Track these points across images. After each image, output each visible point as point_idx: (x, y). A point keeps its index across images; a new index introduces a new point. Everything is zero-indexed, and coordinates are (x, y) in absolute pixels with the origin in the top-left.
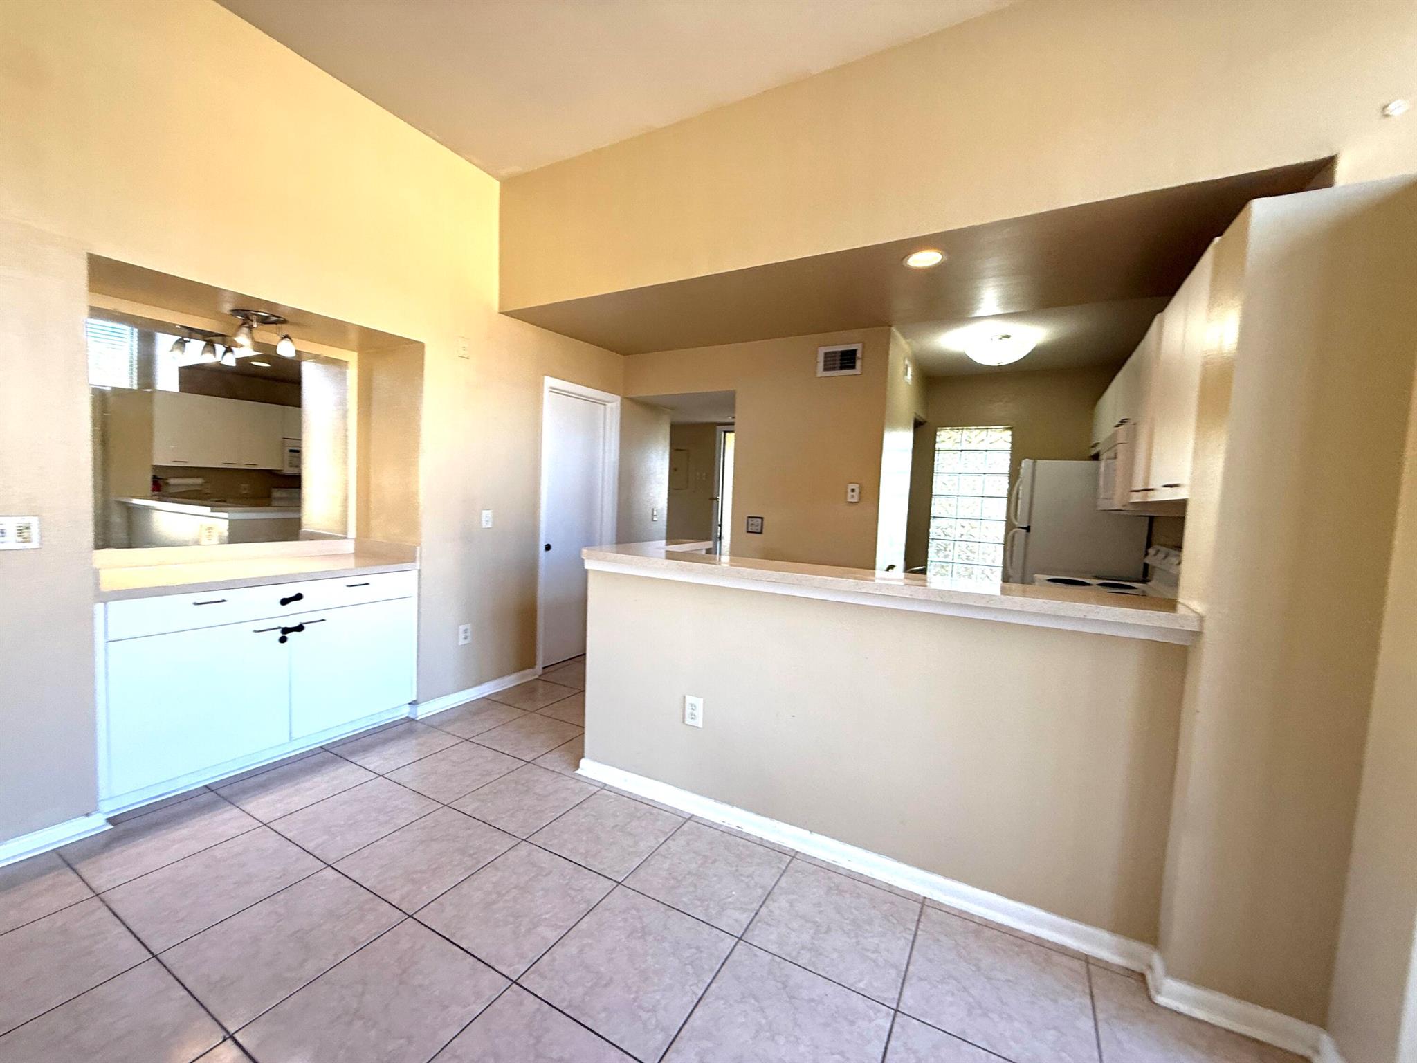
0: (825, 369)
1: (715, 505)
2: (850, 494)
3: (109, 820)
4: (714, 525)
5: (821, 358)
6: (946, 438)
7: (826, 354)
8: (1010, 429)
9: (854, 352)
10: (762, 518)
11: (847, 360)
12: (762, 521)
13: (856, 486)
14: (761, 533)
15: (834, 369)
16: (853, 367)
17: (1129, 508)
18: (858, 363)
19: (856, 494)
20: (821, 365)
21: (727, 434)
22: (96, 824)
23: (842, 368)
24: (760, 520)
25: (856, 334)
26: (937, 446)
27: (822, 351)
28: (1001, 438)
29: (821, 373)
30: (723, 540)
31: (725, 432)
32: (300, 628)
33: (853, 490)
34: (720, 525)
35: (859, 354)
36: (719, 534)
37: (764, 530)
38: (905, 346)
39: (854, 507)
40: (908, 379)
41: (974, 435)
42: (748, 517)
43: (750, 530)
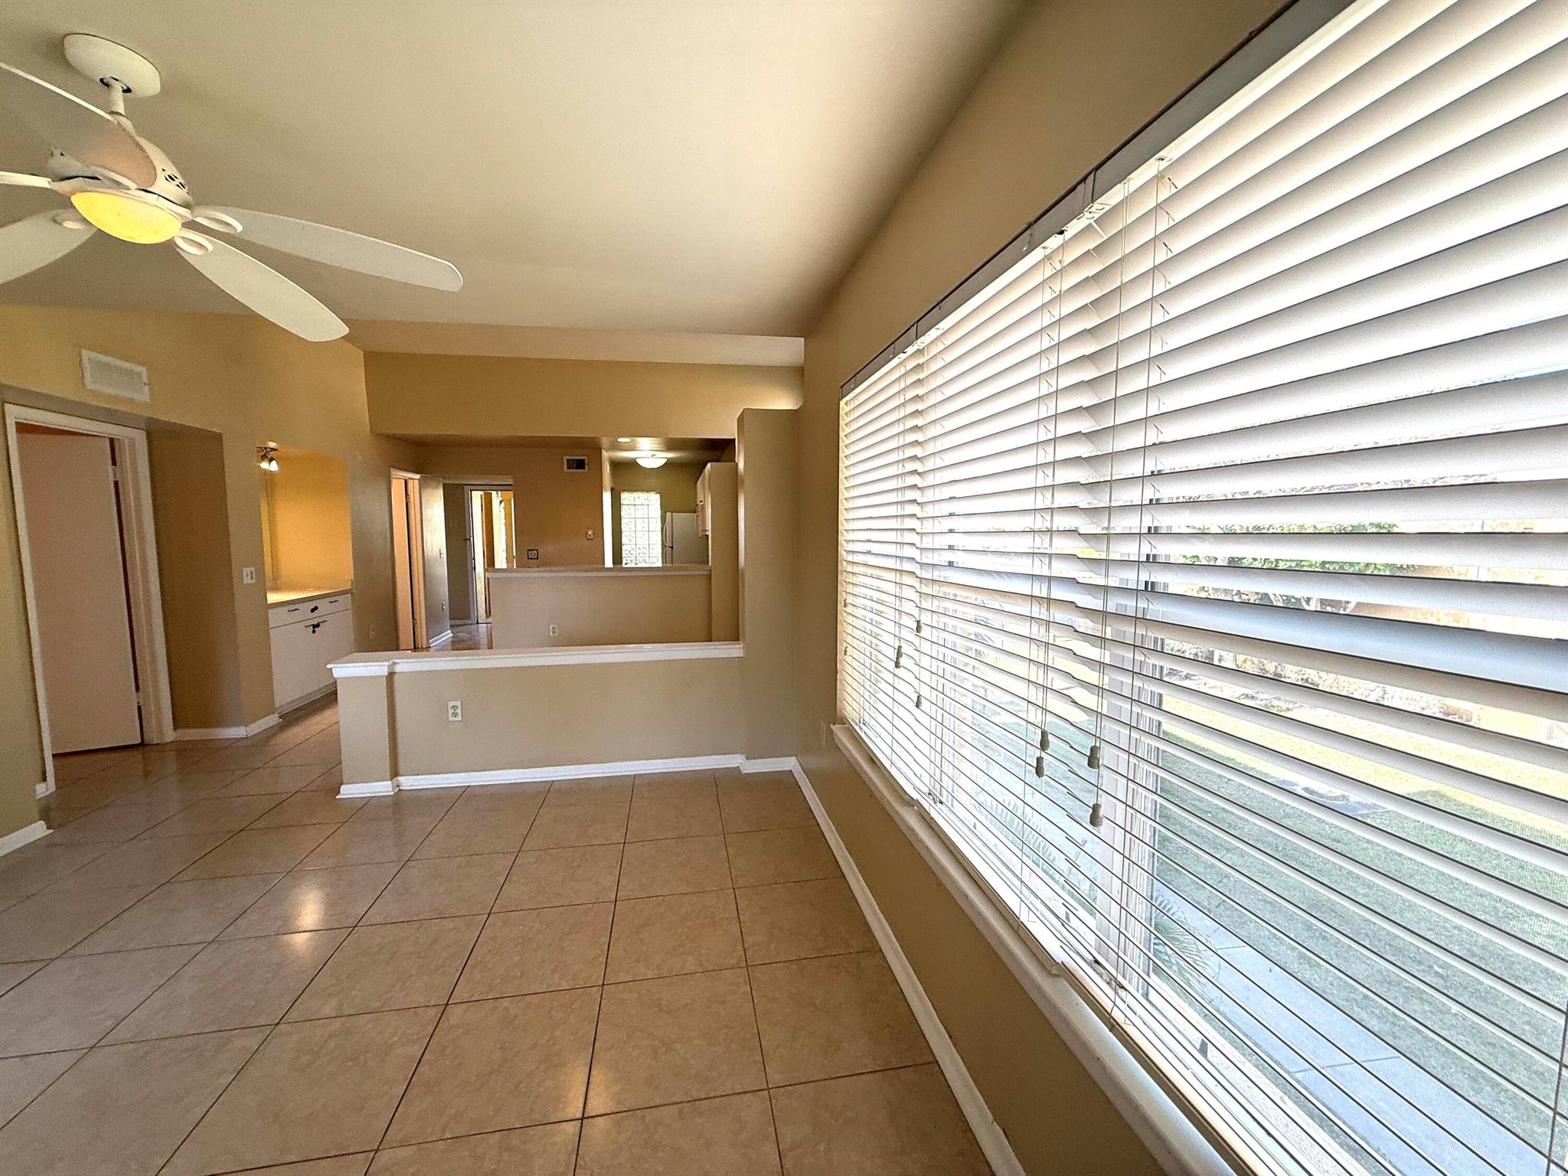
0: (568, 468)
1: (469, 547)
3: (280, 717)
4: (469, 558)
5: (565, 462)
6: (626, 497)
7: (567, 460)
8: (660, 494)
9: (584, 460)
11: (580, 464)
12: (538, 552)
14: (537, 558)
15: (573, 468)
16: (584, 468)
18: (586, 466)
20: (565, 466)
21: (473, 492)
22: (272, 720)
24: (536, 551)
25: (585, 451)
26: (622, 502)
27: (566, 458)
28: (654, 499)
29: (566, 470)
31: (471, 490)
32: (318, 625)
35: (586, 462)
38: (605, 454)
39: (589, 542)
40: (608, 470)
41: (640, 497)
42: (528, 550)
43: (530, 558)
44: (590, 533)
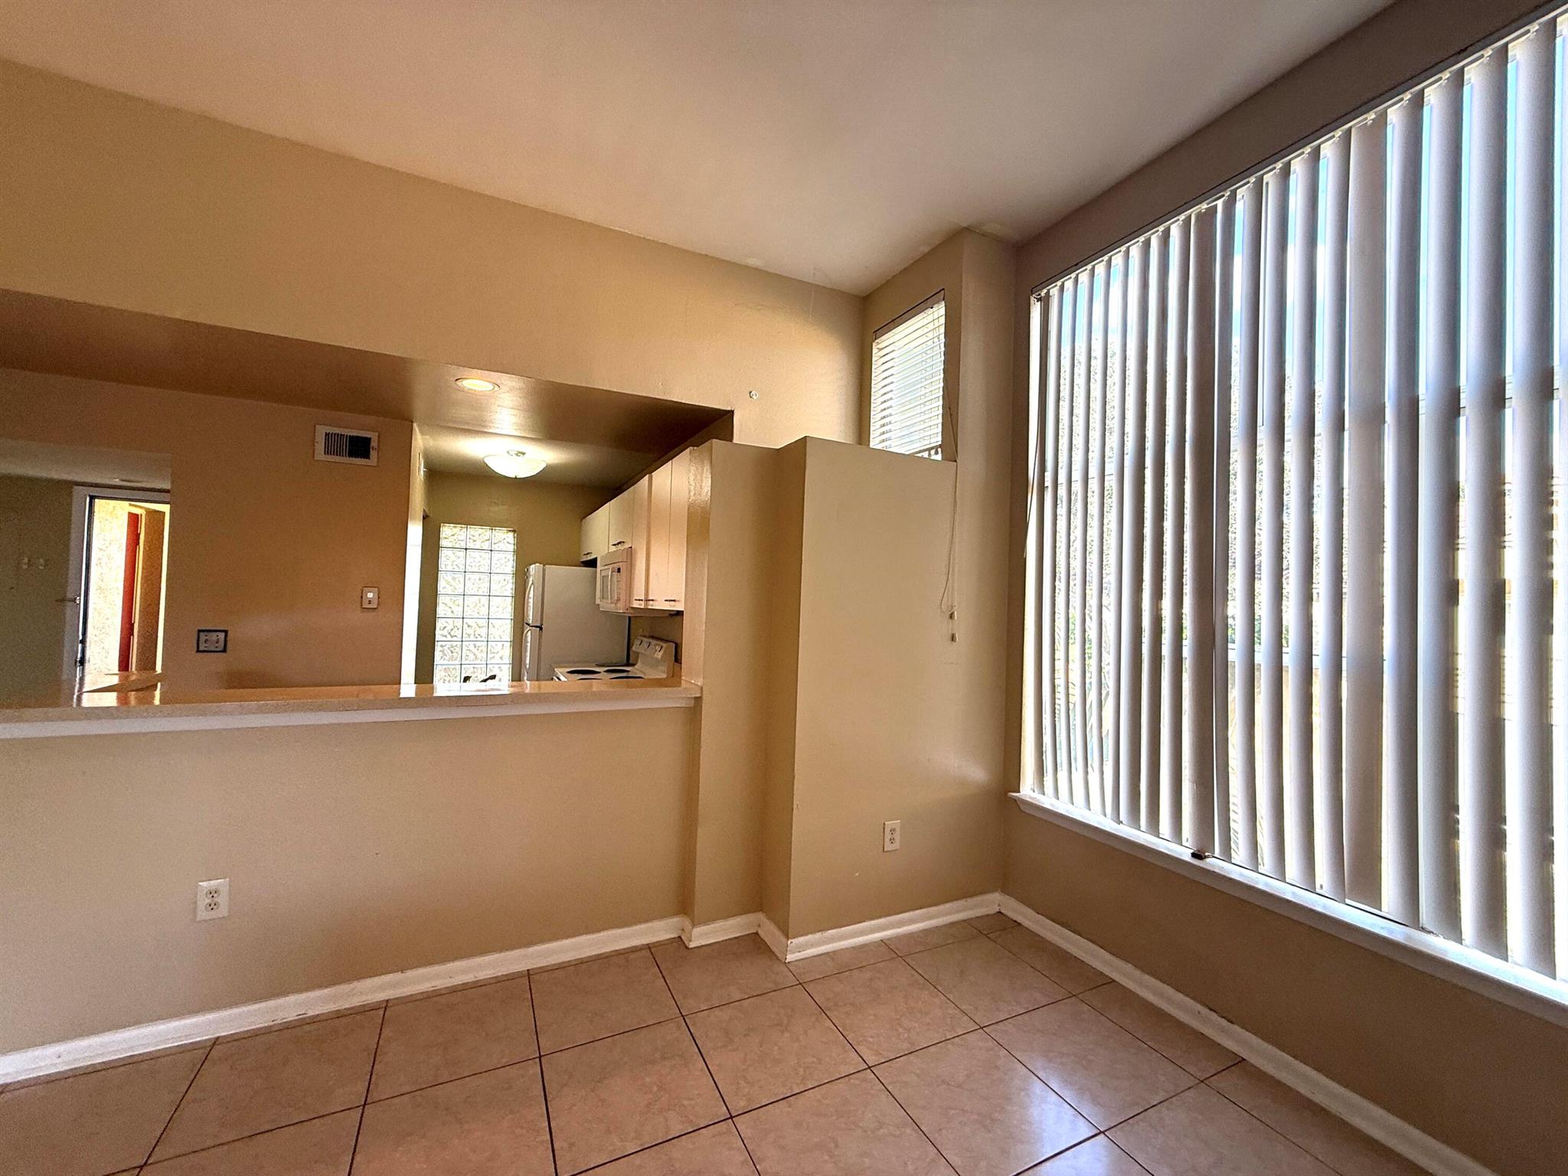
0: (327, 452)
1: (69, 612)
2: (366, 599)
4: (67, 639)
5: (321, 438)
6: (449, 534)
7: (327, 434)
8: (514, 531)
9: (368, 441)
10: (226, 632)
11: (359, 447)
12: (226, 636)
13: (374, 591)
14: (224, 650)
15: (340, 454)
16: (367, 456)
18: (373, 454)
19: (374, 600)
20: (320, 447)
21: (97, 500)
23: (351, 455)
24: (222, 634)
25: (371, 420)
26: (443, 543)
27: (321, 431)
28: (505, 540)
29: (321, 455)
30: (87, 665)
31: (92, 498)
34: (83, 642)
35: (374, 444)
36: (79, 656)
37: (228, 649)
38: (421, 441)
39: (371, 614)
40: (422, 473)
41: (478, 535)
42: (200, 631)
43: (201, 649)
44: (370, 595)
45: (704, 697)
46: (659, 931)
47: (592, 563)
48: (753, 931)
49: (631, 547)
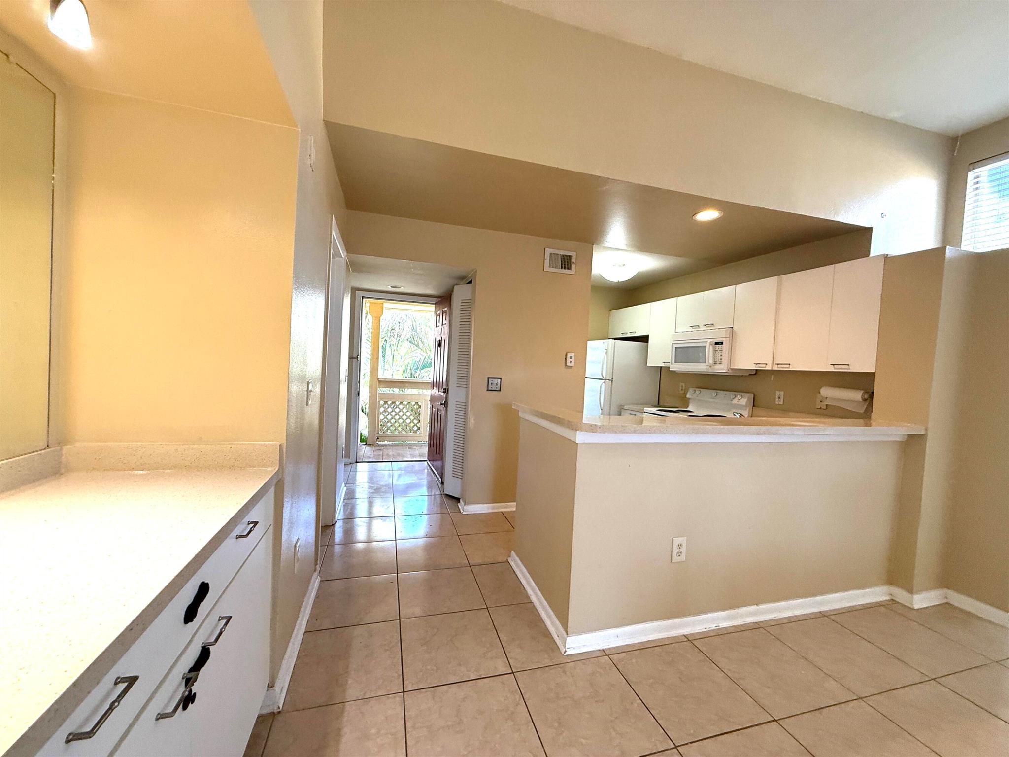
0: (551, 266)
1: (354, 364)
2: (569, 360)
4: (353, 380)
5: (547, 257)
9: (570, 257)
10: (501, 378)
11: (566, 262)
12: (502, 381)
13: (573, 355)
15: (557, 267)
16: (570, 268)
17: (730, 371)
18: (573, 266)
19: (573, 360)
20: (547, 262)
23: (562, 268)
24: (499, 380)
25: (572, 244)
27: (549, 251)
29: (547, 268)
33: (571, 358)
34: (359, 382)
35: (574, 260)
36: (358, 390)
37: (502, 390)
39: (569, 369)
42: (489, 378)
43: (490, 389)
45: (929, 434)
46: (877, 594)
47: (644, 339)
48: (945, 601)
49: (732, 328)
